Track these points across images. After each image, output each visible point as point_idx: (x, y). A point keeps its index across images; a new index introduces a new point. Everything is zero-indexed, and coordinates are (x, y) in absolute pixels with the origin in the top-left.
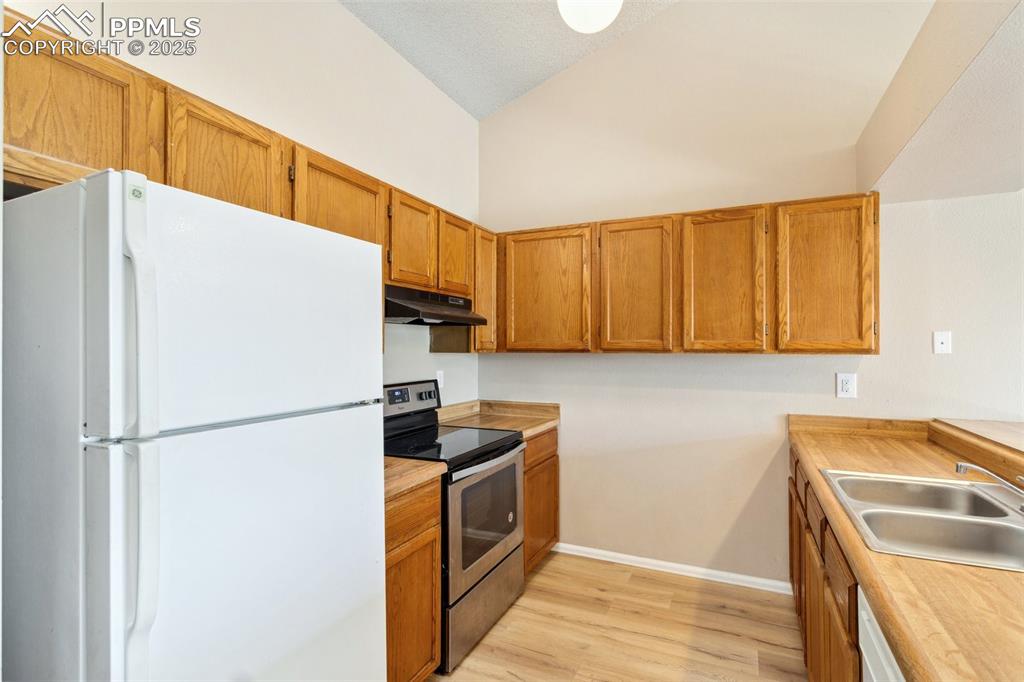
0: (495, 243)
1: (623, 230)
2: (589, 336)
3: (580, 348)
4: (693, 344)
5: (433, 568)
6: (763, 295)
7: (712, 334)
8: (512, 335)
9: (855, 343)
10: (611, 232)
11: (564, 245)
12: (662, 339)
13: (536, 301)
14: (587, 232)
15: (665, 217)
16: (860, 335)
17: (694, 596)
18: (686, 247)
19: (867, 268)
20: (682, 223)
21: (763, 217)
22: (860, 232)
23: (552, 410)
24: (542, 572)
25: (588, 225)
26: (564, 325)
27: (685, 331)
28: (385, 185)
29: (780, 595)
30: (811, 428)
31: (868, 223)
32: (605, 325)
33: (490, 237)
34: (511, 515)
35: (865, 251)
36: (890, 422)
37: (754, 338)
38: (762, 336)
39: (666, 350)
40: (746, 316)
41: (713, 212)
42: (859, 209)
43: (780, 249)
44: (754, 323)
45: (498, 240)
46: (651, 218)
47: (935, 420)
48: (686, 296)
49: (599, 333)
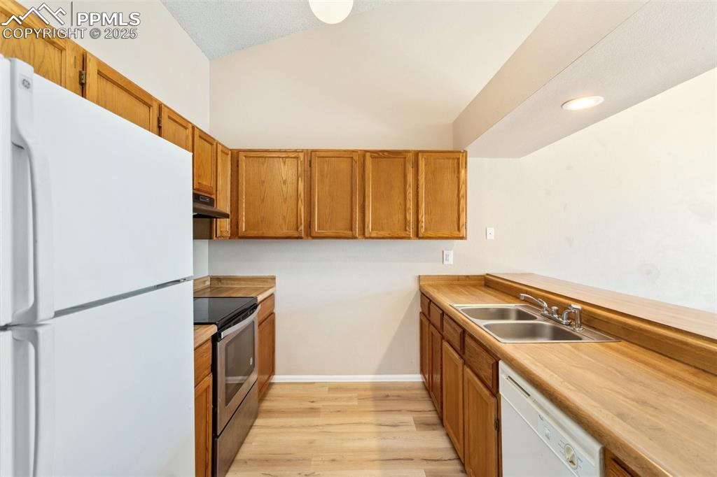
0: (229, 156)
1: (327, 157)
2: (302, 228)
3: (297, 236)
4: (370, 233)
5: (207, 409)
6: (411, 205)
7: (382, 227)
8: (243, 227)
9: (456, 233)
10: (318, 157)
11: (284, 163)
12: (352, 230)
13: (263, 201)
14: (301, 155)
15: (353, 151)
16: (459, 230)
17: (369, 393)
18: (367, 172)
19: (462, 193)
20: (364, 156)
21: (411, 157)
22: (459, 172)
23: (270, 280)
24: (266, 398)
25: (302, 151)
26: (284, 218)
27: (366, 226)
28: (156, 100)
29: (414, 382)
30: (431, 283)
31: (462, 167)
32: (314, 221)
33: (226, 151)
34: (251, 360)
35: (461, 183)
36: (468, 276)
37: (406, 230)
38: (410, 229)
39: (354, 238)
40: (401, 217)
41: (383, 151)
42: (458, 159)
43: (420, 178)
44: (406, 221)
45: (232, 154)
46: (345, 151)
47: (487, 274)
48: (366, 204)
49: (309, 225)
